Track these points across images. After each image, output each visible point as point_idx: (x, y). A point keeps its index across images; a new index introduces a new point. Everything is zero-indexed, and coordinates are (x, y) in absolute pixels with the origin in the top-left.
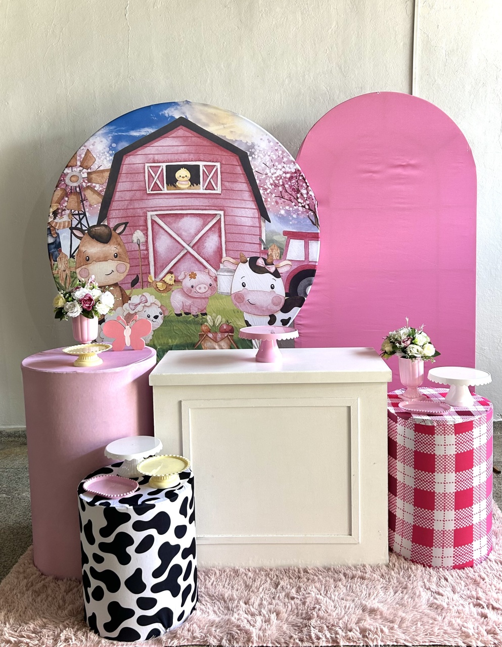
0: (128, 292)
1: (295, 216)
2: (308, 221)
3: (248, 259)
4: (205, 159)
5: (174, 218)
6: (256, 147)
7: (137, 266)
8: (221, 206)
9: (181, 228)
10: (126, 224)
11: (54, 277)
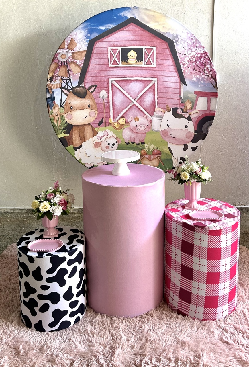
0: (96, 129)
1: (202, 82)
2: (210, 85)
3: (172, 109)
4: (147, 45)
5: (126, 83)
6: (179, 37)
7: (102, 113)
8: (156, 75)
9: (130, 89)
10: (96, 86)
11: (50, 119)
